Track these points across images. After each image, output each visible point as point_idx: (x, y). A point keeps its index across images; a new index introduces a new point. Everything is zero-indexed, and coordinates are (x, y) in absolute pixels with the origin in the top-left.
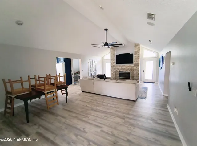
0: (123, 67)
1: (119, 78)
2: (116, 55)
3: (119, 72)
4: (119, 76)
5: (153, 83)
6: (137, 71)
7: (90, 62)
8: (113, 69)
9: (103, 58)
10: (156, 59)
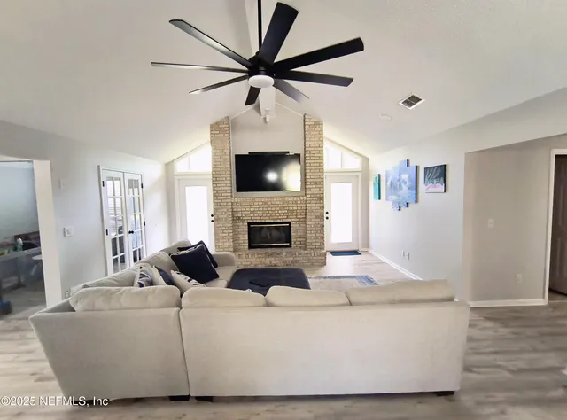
0: (265, 203)
1: (250, 247)
2: (236, 156)
3: (249, 224)
4: (250, 241)
5: (355, 253)
6: (317, 217)
7: (109, 184)
8: (226, 214)
9: (169, 166)
10: (360, 177)
